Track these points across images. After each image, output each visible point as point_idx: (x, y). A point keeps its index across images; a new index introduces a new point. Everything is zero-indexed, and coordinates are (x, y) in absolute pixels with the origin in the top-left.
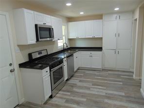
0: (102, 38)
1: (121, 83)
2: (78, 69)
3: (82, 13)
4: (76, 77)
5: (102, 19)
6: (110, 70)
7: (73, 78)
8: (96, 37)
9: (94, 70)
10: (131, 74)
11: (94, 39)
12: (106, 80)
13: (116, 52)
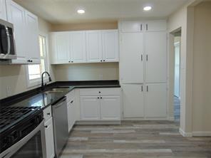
0: (117, 63)
3: (81, 12)
5: (117, 28)
6: (135, 122)
8: (107, 61)
9: (106, 125)
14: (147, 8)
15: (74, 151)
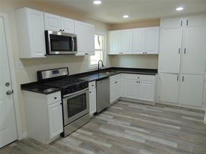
0: (157, 55)
1: (179, 128)
2: (119, 100)
3: (126, 17)
4: (111, 111)
5: (159, 25)
6: (167, 106)
7: (105, 112)
8: (148, 53)
9: (143, 103)
10: (201, 115)
11: (145, 56)
12: (156, 120)
13: (180, 77)
14: (180, 9)
15: (111, 113)
